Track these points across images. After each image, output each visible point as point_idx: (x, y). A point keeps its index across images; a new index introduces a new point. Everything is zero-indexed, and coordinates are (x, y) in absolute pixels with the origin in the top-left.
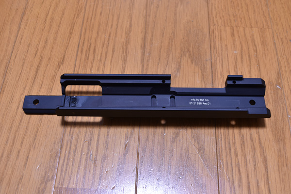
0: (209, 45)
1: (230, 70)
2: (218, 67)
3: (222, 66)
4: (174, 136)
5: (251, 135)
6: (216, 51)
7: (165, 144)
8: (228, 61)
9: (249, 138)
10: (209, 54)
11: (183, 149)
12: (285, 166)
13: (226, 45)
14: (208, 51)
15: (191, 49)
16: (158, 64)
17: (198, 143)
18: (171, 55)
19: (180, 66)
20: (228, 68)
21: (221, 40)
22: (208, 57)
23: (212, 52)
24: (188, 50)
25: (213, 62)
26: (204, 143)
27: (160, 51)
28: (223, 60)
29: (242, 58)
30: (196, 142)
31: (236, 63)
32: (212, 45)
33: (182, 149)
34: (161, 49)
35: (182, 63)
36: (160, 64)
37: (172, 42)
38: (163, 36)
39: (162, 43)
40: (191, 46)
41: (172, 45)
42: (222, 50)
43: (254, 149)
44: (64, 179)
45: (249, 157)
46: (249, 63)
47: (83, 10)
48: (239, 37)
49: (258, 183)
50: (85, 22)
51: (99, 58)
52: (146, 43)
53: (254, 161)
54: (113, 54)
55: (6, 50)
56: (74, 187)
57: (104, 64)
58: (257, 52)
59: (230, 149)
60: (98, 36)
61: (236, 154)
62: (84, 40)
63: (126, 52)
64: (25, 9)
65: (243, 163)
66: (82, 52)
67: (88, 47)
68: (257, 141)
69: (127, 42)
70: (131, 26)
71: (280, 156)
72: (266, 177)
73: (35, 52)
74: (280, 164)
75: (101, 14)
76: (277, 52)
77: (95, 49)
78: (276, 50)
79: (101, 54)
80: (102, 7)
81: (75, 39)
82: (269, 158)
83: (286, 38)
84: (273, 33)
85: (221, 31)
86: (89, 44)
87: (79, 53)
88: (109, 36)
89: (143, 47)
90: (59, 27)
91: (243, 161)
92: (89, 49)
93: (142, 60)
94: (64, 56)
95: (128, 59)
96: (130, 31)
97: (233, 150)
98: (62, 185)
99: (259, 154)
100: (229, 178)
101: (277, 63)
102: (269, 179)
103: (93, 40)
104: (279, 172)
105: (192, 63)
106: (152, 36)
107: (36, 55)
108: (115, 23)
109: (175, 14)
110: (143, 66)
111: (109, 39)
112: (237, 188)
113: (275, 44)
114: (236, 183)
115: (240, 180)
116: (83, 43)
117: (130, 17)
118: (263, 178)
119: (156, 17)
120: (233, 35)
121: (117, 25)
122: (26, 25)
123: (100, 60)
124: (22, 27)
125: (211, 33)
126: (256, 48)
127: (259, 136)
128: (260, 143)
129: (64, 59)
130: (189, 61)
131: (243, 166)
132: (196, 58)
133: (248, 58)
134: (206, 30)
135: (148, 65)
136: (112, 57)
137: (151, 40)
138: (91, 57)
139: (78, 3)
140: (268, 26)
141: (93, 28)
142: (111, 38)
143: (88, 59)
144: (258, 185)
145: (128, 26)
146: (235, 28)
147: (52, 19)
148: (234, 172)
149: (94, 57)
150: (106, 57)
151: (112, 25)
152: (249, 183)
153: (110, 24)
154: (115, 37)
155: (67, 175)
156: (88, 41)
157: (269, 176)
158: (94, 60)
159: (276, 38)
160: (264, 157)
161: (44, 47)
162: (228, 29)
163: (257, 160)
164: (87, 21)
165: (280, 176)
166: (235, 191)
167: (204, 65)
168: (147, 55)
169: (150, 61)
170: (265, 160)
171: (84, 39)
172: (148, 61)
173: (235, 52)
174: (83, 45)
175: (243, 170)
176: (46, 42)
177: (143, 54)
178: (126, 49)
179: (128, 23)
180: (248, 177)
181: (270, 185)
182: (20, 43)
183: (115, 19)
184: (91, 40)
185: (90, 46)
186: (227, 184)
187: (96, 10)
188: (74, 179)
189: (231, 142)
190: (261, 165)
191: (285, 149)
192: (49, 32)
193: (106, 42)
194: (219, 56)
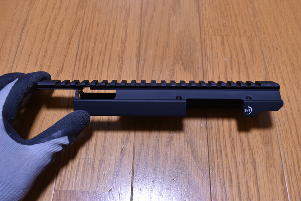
0: (201, 53)
1: (221, 77)
2: (209, 74)
3: (213, 73)
4: (168, 140)
5: (241, 138)
6: (208, 58)
7: (160, 147)
8: (219, 68)
9: (238, 141)
10: (200, 62)
11: (177, 152)
12: (273, 166)
13: (217, 53)
14: (200, 59)
15: (183, 57)
16: (153, 72)
17: (191, 146)
18: (164, 63)
19: (173, 73)
20: (218, 75)
21: (212, 48)
22: (200, 65)
23: (204, 60)
24: (181, 58)
25: (205, 69)
26: (197, 146)
27: (154, 59)
28: (214, 67)
29: (231, 65)
30: (189, 145)
31: (226, 70)
32: (204, 53)
33: (175, 153)
34: (155, 58)
35: (175, 71)
36: (154, 72)
37: (166, 50)
38: (157, 45)
39: (156, 51)
40: (184, 54)
41: (165, 54)
42: (213, 58)
43: (243, 151)
44: (63, 183)
45: (239, 159)
46: (238, 70)
47: (81, 21)
48: (229, 45)
49: (247, 183)
50: (83, 32)
51: (96, 66)
52: (141, 52)
53: (244, 163)
54: (109, 62)
55: (8, 60)
56: (73, 189)
57: (101, 72)
58: (245, 60)
59: (221, 152)
60: (95, 45)
61: (227, 156)
62: (82, 50)
63: (122, 61)
64: (26, 20)
65: (233, 165)
66: (80, 61)
67: (86, 56)
68: (247, 144)
69: (123, 51)
70: (126, 36)
71: (268, 157)
72: (255, 177)
73: (35, 61)
74: (268, 165)
75: (98, 25)
76: (264, 59)
77: (92, 58)
78: (264, 57)
79: (99, 62)
80: (99, 18)
81: (74, 49)
82: (257, 160)
83: (273, 46)
84: (260, 41)
85: (211, 40)
86: (87, 54)
87: (77, 62)
88: (106, 46)
89: (139, 56)
90: (58, 37)
91: (233, 163)
92: (87, 58)
93: (138, 68)
94: (63, 65)
95: (124, 67)
96: (126, 41)
97: (223, 152)
98: (62, 188)
99: (248, 156)
100: (220, 179)
101: (265, 70)
102: (258, 179)
103: (90, 50)
104: (267, 173)
105: (185, 70)
106: (147, 45)
107: (36, 65)
108: (111, 33)
109: (169, 24)
110: (138, 74)
111: (106, 48)
112: (228, 188)
113: (262, 52)
114: (227, 184)
115: (231, 180)
116: (81, 52)
117: (126, 27)
118: (252, 179)
119: (150, 27)
120: (223, 43)
121: (114, 35)
122: (27, 36)
123: (98, 69)
124: (23, 37)
125: (202, 41)
126: (245, 55)
127: (248, 139)
128: (249, 145)
129: (62, 67)
130: (182, 68)
131: (234, 168)
132: (189, 65)
133: (237, 65)
134: (198, 39)
135: (143, 73)
136: (109, 65)
137: (146, 49)
138: (88, 66)
139: (76, 14)
140: (256, 35)
141: (90, 38)
142: (108, 47)
143: (86, 67)
144: (247, 185)
145: (124, 36)
146: (225, 37)
147: (52, 30)
148: (225, 173)
149: (91, 66)
150: (103, 66)
151: (108, 35)
152: (239, 183)
153: (107, 35)
154: (112, 46)
155: (66, 179)
156: (86, 50)
157: (258, 176)
158: (91, 68)
159: (263, 46)
160: (253, 158)
161: (44, 56)
162: (218, 38)
163: (246, 162)
164: (85, 32)
165: (268, 177)
166: (226, 191)
167: (196, 73)
168: (142, 63)
169: (145, 68)
170: (254, 162)
171: (82, 48)
172: (143, 68)
173: (225, 59)
174: (81, 55)
175: (233, 171)
176: (45, 52)
177: (138, 62)
178: (122, 58)
179: (124, 33)
180: (238, 177)
181: (259, 185)
182: (21, 53)
183: (112, 29)
184: (88, 49)
185: (88, 56)
186: (218, 185)
187: (93, 21)
188: (73, 182)
189: (222, 145)
190: (250, 166)
191: (272, 150)
192: (48, 42)
193: (103, 52)
194: (210, 64)
